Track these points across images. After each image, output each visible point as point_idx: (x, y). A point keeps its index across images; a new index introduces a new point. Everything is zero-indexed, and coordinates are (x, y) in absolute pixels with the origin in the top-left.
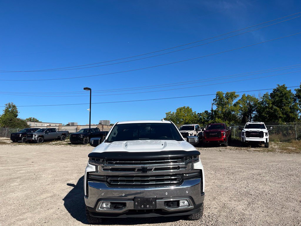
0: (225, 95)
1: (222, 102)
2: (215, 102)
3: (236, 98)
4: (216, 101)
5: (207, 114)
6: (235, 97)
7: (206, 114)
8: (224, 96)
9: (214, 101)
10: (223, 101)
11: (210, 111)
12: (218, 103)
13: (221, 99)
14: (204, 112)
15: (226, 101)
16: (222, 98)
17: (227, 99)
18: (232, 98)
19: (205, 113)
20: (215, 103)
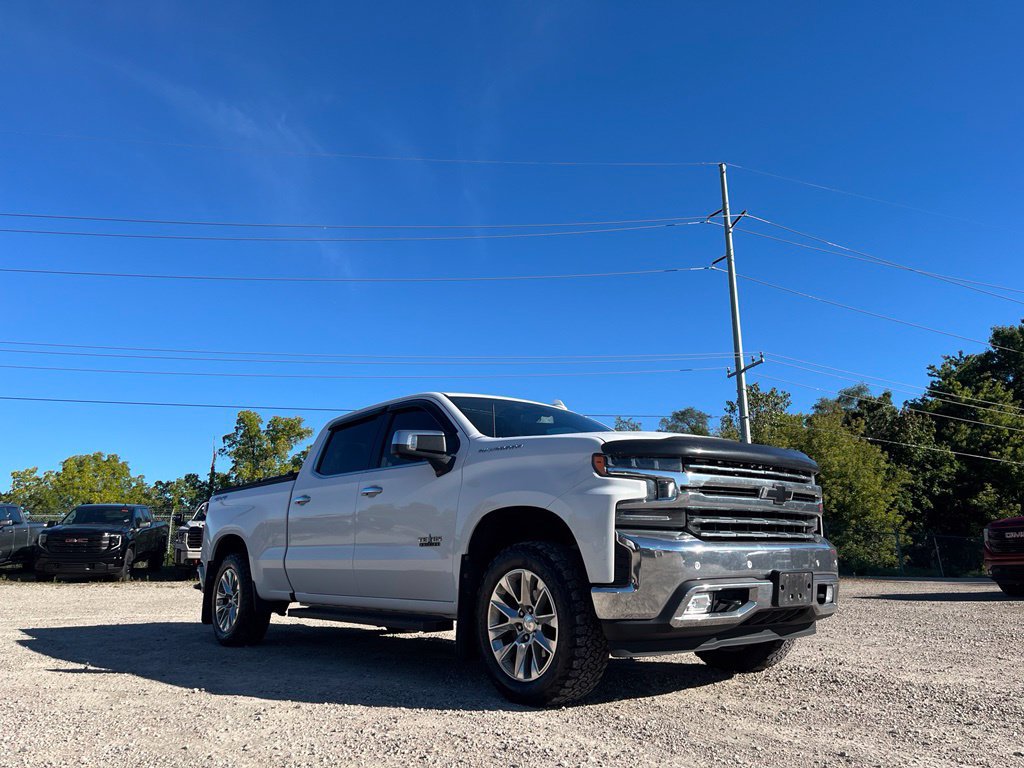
0: (268, 426)
1: (253, 447)
2: (229, 446)
3: (302, 438)
4: (234, 443)
5: (194, 489)
6: (301, 435)
7: (191, 485)
8: (263, 427)
9: (228, 442)
10: (259, 446)
11: (204, 478)
12: (238, 450)
13: (251, 438)
14: (184, 479)
15: (267, 445)
16: (255, 435)
17: (274, 440)
18: (289, 439)
19: (187, 480)
20: (228, 449)
